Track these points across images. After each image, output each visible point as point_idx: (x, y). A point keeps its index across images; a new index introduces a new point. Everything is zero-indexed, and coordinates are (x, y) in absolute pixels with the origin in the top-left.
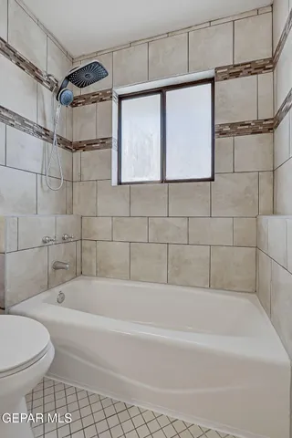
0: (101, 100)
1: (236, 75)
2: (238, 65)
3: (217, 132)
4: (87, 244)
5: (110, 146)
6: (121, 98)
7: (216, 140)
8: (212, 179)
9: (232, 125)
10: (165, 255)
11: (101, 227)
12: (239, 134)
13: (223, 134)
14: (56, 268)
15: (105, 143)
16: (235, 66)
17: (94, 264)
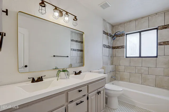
0: (121, 36)
1: (166, 28)
2: (166, 25)
3: (159, 44)
4: (117, 72)
5: (124, 48)
6: (126, 34)
7: (158, 46)
8: (157, 57)
9: (163, 42)
10: (141, 77)
11: (121, 68)
12: (166, 45)
13: (160, 45)
14: (112, 77)
15: (122, 47)
16: (165, 25)
17: (119, 77)
